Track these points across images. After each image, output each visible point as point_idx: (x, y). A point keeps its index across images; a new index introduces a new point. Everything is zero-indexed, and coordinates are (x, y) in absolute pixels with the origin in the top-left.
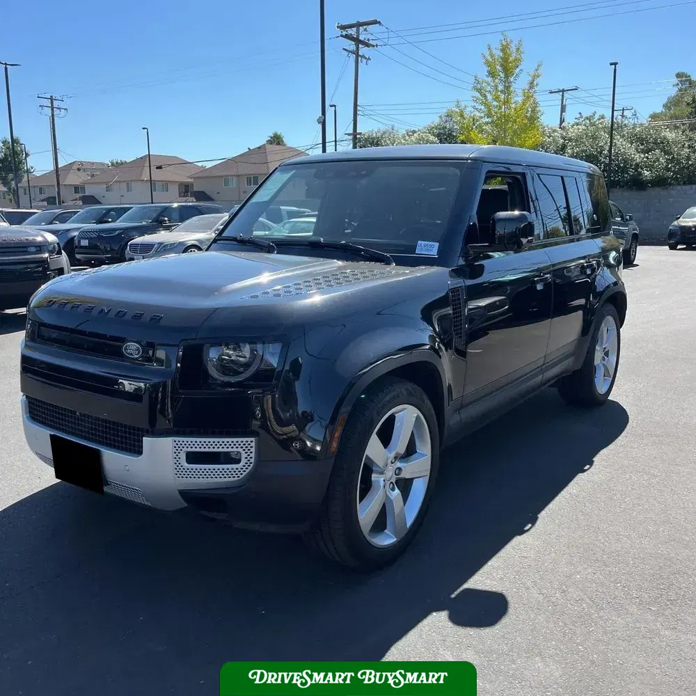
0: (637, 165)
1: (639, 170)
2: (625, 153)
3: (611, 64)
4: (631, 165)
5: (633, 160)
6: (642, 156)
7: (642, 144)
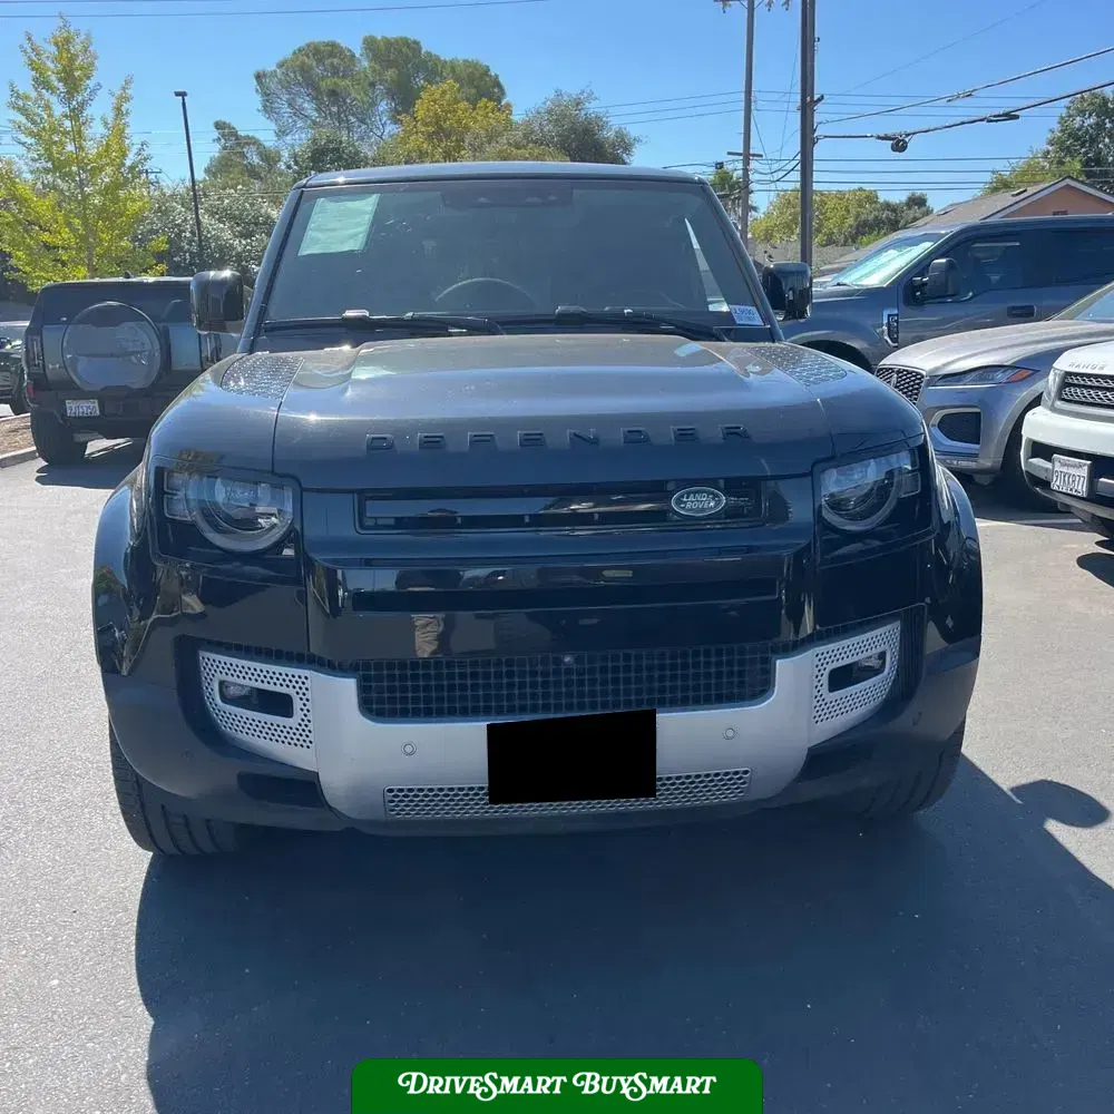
0: (239, 255)
1: (244, 263)
2: (218, 238)
3: (177, 94)
4: (231, 257)
5: (232, 247)
6: (244, 242)
7: (238, 225)
